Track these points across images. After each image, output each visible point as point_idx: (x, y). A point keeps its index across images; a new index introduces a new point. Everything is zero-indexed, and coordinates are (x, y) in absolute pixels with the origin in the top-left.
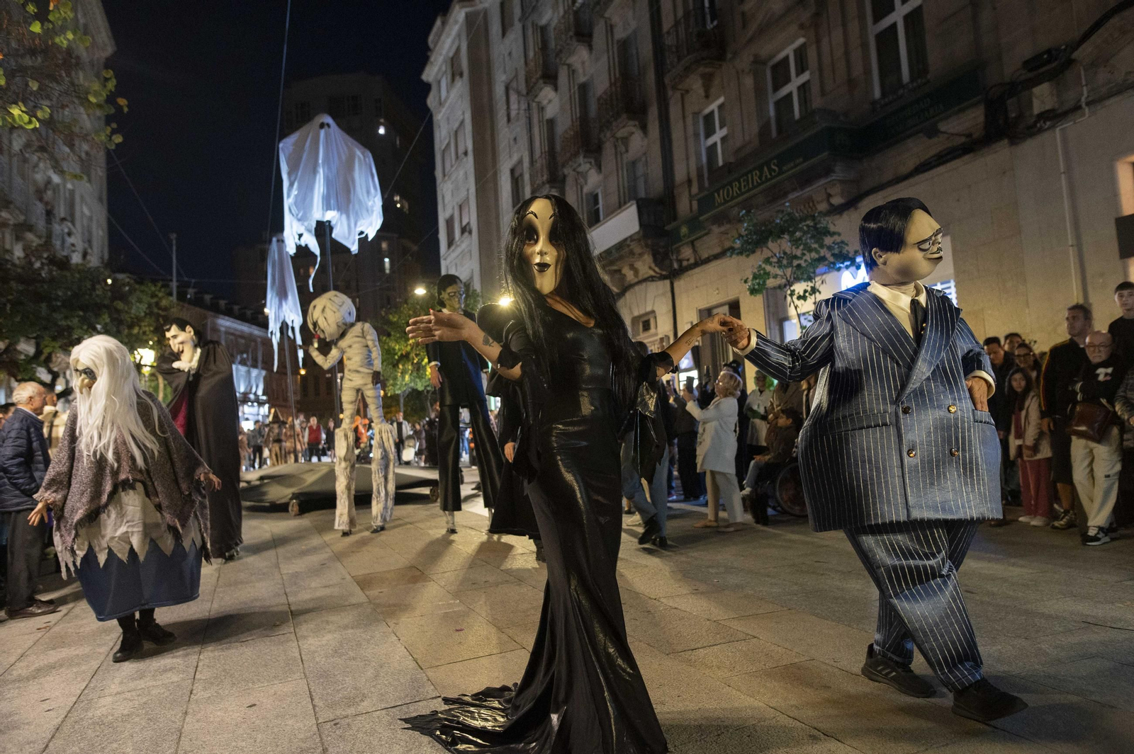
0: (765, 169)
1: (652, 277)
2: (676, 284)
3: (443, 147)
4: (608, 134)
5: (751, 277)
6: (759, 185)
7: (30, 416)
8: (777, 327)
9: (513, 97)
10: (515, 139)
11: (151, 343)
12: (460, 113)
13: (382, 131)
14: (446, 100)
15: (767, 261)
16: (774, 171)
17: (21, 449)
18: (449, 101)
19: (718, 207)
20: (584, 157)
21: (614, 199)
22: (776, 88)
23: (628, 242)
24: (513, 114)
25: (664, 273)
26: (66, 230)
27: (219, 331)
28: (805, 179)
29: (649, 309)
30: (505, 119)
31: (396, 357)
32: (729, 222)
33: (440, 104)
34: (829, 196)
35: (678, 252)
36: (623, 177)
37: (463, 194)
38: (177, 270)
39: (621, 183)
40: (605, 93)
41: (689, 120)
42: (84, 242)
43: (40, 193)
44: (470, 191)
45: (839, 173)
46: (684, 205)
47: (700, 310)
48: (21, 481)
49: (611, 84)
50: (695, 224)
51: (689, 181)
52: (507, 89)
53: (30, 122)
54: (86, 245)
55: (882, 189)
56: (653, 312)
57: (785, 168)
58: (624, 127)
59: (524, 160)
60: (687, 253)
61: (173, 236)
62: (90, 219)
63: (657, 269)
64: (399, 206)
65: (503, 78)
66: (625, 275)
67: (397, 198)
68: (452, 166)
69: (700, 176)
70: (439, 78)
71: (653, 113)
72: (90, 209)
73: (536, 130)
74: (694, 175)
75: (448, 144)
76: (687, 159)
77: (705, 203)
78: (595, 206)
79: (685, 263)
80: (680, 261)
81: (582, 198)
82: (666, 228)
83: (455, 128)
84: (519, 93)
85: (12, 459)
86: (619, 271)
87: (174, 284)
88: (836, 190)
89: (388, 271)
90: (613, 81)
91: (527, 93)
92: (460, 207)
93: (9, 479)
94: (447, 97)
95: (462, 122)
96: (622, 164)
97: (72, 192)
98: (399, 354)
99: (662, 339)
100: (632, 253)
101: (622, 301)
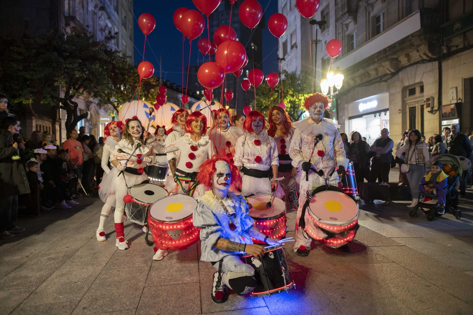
1: (423, 60)
2: (444, 64)
3: (283, 6)
21: (394, 16)
23: (410, 38)
25: (435, 57)
29: (417, 81)
31: (263, 107)
35: (449, 41)
37: (294, 29)
43: (102, 31)
44: (297, 26)
46: (457, 10)
47: (465, 79)
56: (421, 83)
59: (330, 4)
60: (457, 41)
62: (126, 46)
63: (430, 55)
64: (253, 48)
66: (400, 61)
67: (252, 44)
72: (126, 42)
75: (286, 4)
78: (377, 23)
79: (454, 49)
80: (449, 48)
81: (369, 19)
86: (397, 59)
92: (291, 35)
98: (264, 106)
99: (428, 100)
100: (412, 45)
101: (396, 77)
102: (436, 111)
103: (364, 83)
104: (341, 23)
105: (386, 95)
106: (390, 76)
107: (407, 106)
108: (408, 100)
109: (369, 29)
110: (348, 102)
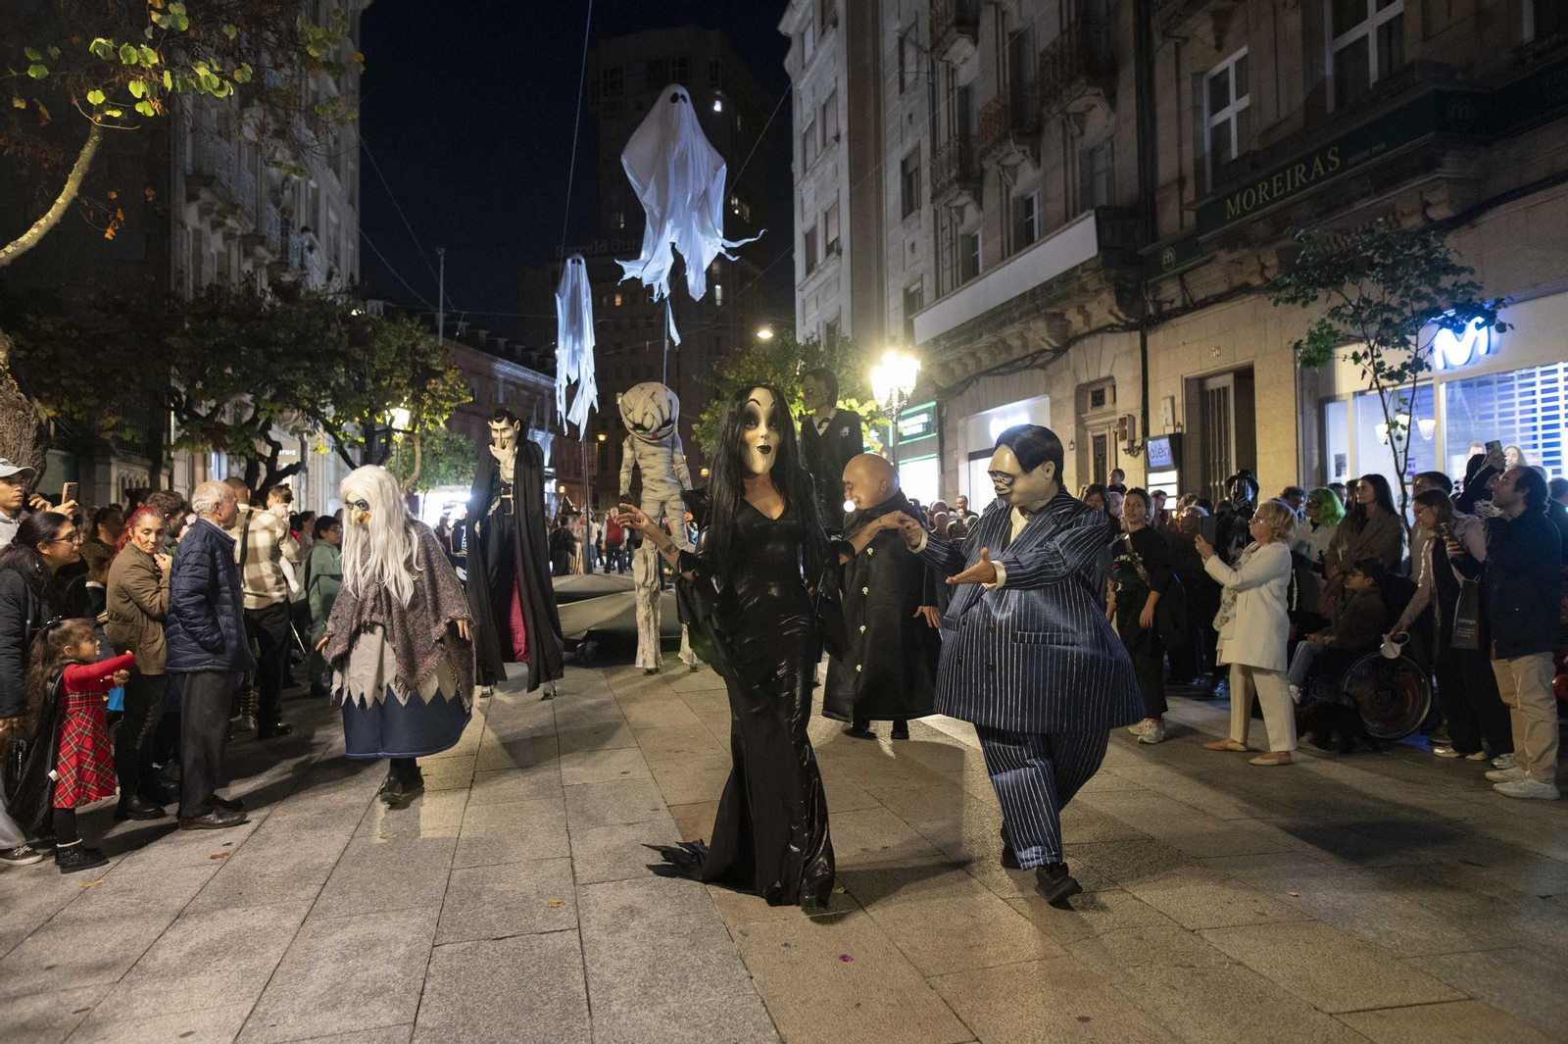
0: (1317, 161)
1: (1112, 325)
2: (1149, 339)
3: (805, 130)
4: (1055, 109)
5: (1306, 339)
6: (1304, 186)
7: (216, 531)
8: (1315, 412)
9: (910, 54)
10: (910, 116)
11: (405, 398)
12: (832, 79)
13: (718, 107)
14: (811, 61)
15: (1335, 312)
16: (1333, 164)
17: (200, 581)
18: (815, 63)
19: (1231, 221)
20: (1016, 143)
21: (1058, 207)
22: (1339, 30)
23: (1079, 273)
24: (909, 79)
25: (1132, 320)
26: (307, 243)
27: (495, 378)
28: (1387, 178)
29: (1104, 374)
30: (897, 87)
32: (1248, 244)
33: (804, 67)
34: (1427, 205)
35: (1157, 289)
36: (1073, 173)
37: (831, 197)
38: (444, 299)
39: (1070, 184)
40: (1054, 44)
41: (1187, 86)
42: (330, 259)
43: (276, 193)
44: (841, 194)
45: (1451, 166)
46: (1171, 218)
47: (1187, 379)
48: (200, 629)
49: (1062, 32)
50: (1188, 247)
51: (1181, 181)
52: (901, 42)
53: (221, 87)
54: (332, 263)
55: (1525, 195)
56: (1111, 378)
57: (1352, 160)
58: (1080, 97)
59: (922, 146)
60: (1171, 291)
61: (441, 251)
62: (338, 228)
63: (1121, 315)
64: (736, 212)
65: (897, 26)
66: (1069, 322)
67: (735, 201)
68: (817, 157)
69: (1199, 172)
70: (802, 29)
71: (1128, 75)
72: (338, 214)
73: (942, 106)
74: (1189, 170)
75: (813, 124)
76: (1180, 145)
77: (1210, 214)
78: (1027, 216)
79: (1166, 307)
80: (1159, 304)
81: (1008, 204)
82: (1140, 252)
83: (823, 102)
84: (919, 48)
85: (188, 595)
86: (1061, 316)
87: (441, 316)
88: (1441, 194)
89: (719, 303)
90: (1065, 26)
91: (932, 49)
92: (827, 215)
93: (184, 625)
94: (814, 57)
95: (834, 93)
96: (1073, 154)
97: (316, 192)
99: (1123, 421)
100: (1083, 289)
101: (1062, 360)
102: (1139, 448)
103: (997, 368)
104: (946, 205)
105: (1045, 401)
106: (1052, 355)
107: (1090, 434)
108: (1091, 418)
109: (1008, 228)
110: (964, 415)
